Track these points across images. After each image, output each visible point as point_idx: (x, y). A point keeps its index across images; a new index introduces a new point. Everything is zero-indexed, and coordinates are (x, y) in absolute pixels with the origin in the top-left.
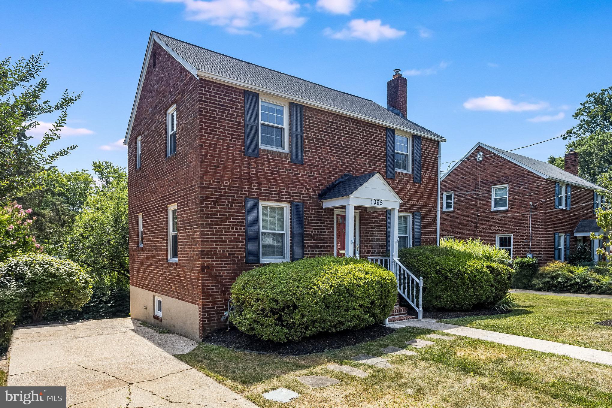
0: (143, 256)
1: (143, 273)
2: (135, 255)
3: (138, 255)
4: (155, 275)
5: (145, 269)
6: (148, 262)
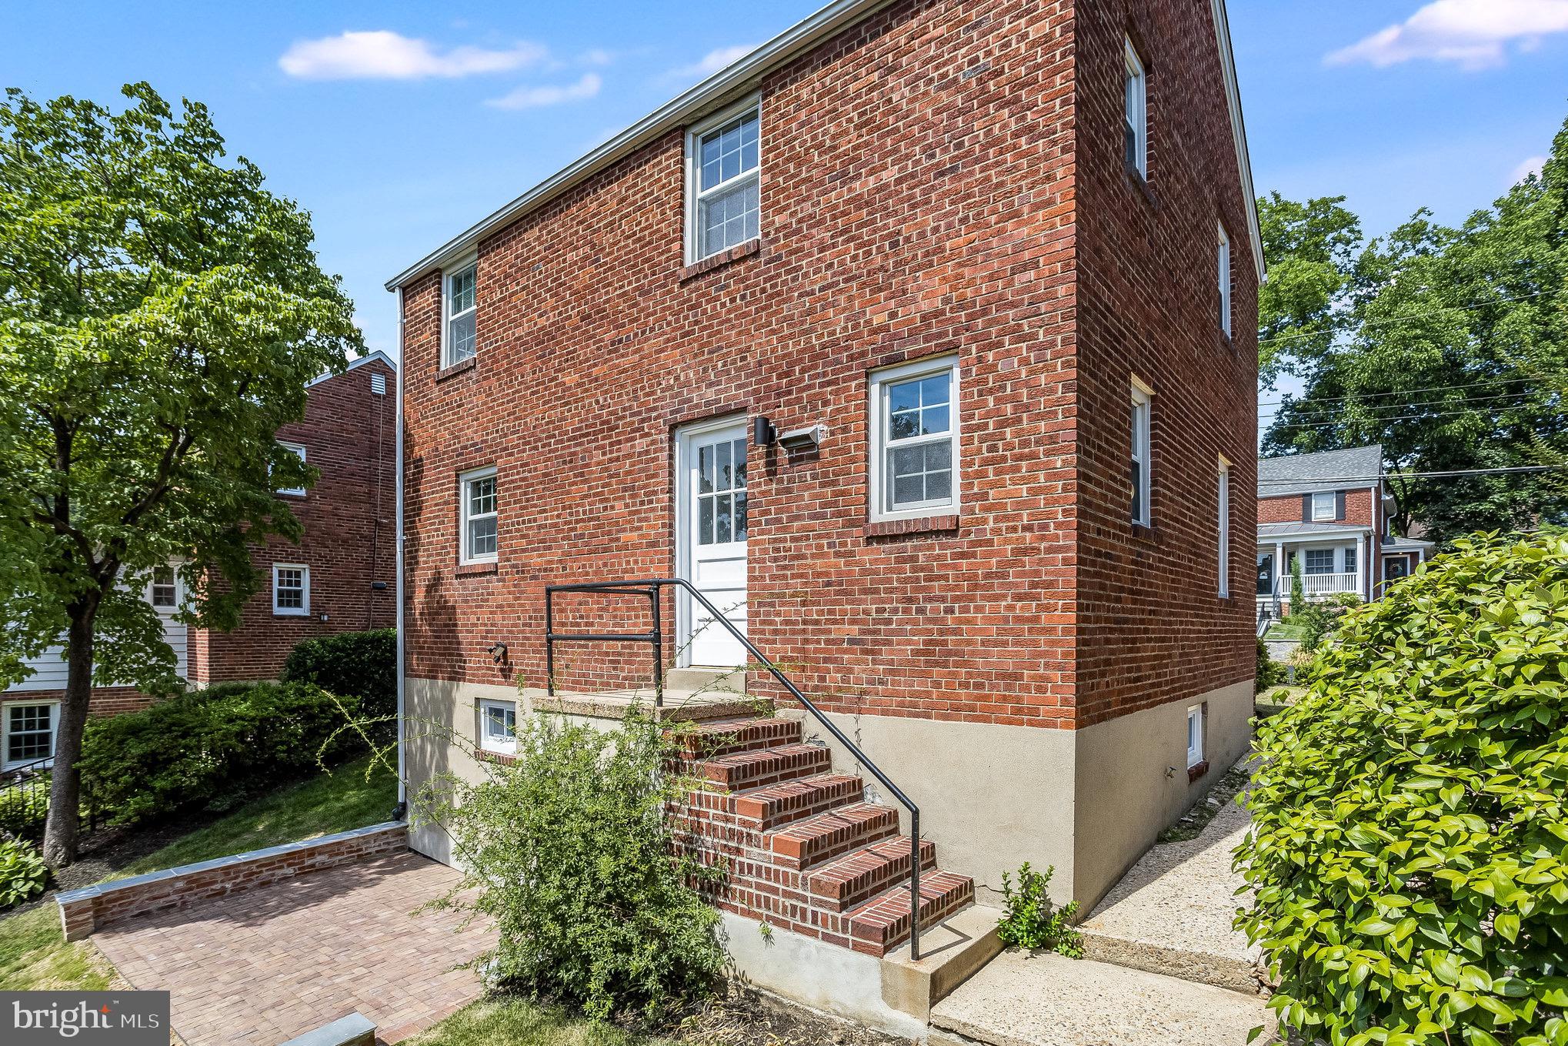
0: (1157, 568)
1: (1156, 640)
2: (1119, 559)
3: (1134, 562)
4: (1193, 640)
5: (1164, 623)
6: (1174, 598)
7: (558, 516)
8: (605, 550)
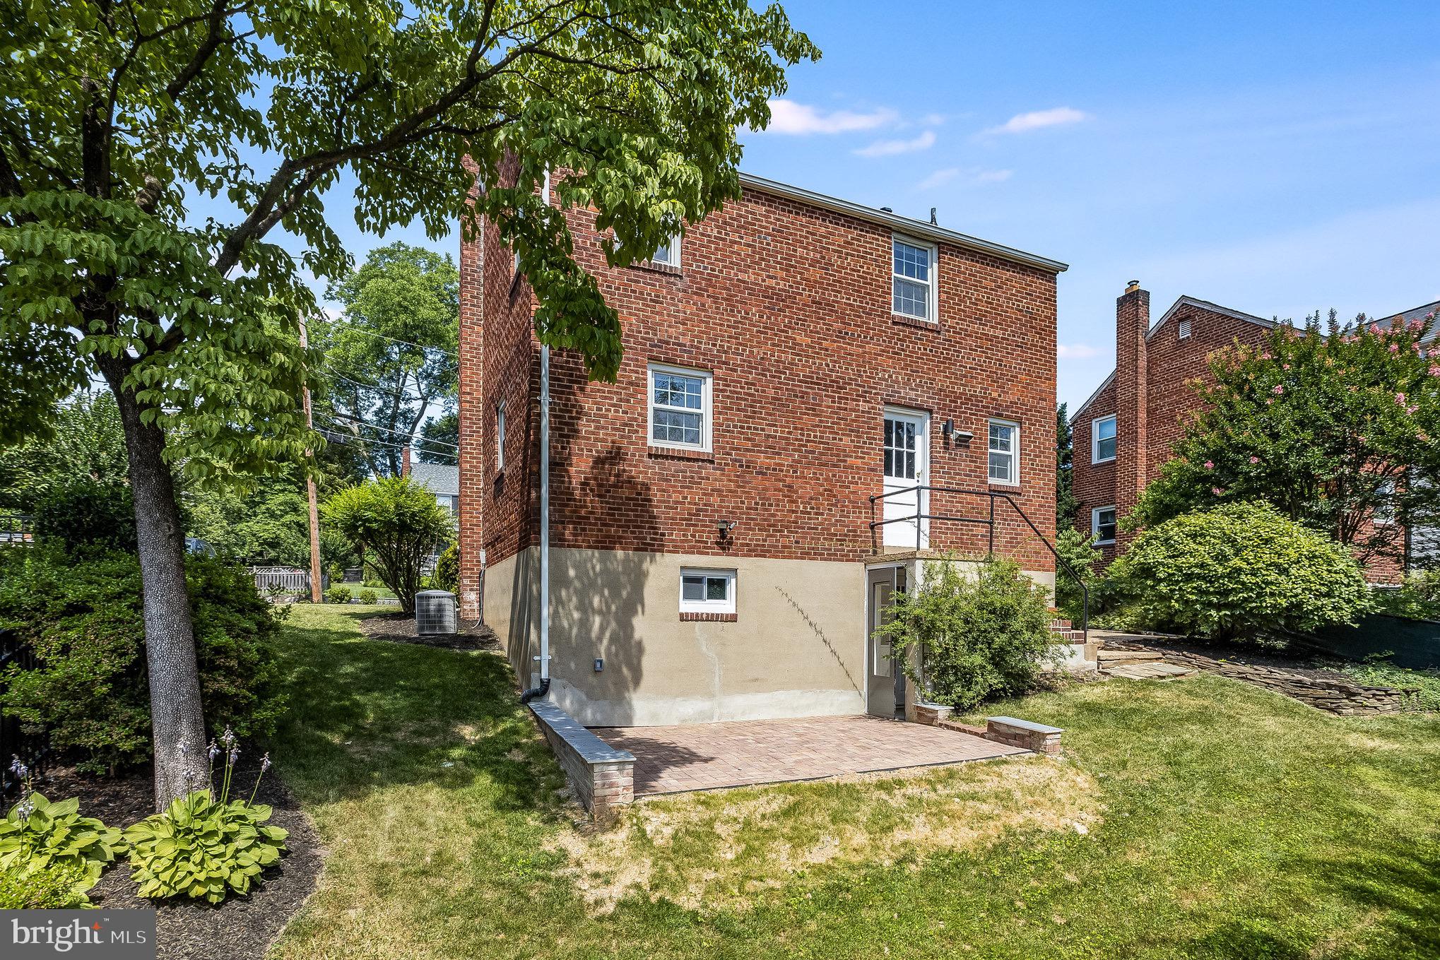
7: (789, 433)
8: (834, 466)
